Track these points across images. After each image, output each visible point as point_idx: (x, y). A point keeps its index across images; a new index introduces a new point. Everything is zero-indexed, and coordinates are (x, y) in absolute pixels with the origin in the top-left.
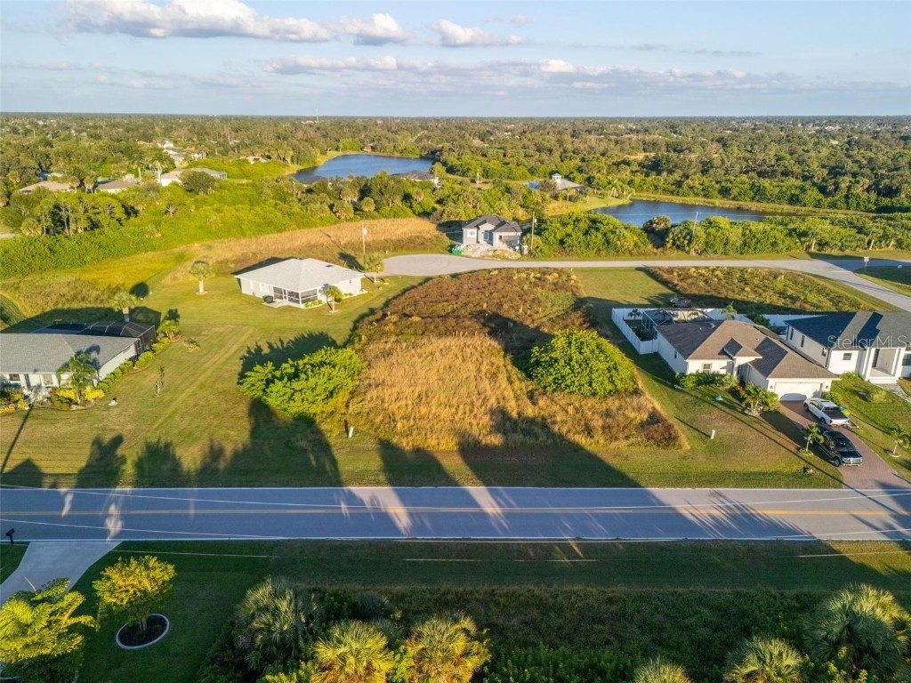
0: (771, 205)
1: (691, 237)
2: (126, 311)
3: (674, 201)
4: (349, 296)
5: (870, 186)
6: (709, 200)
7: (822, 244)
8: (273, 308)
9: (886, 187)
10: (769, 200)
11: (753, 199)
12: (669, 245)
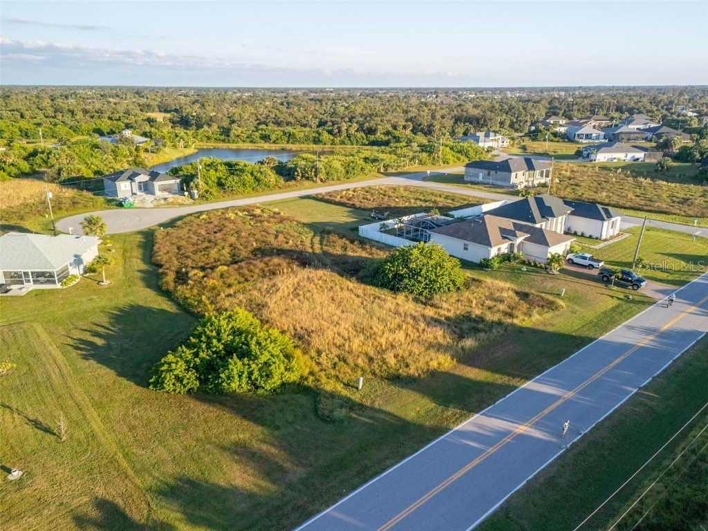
0: (302, 146)
1: (316, 169)
3: (231, 147)
5: (358, 129)
6: (256, 145)
7: (386, 167)
8: (14, 297)
9: (368, 128)
10: (300, 142)
11: (288, 142)
12: (299, 178)
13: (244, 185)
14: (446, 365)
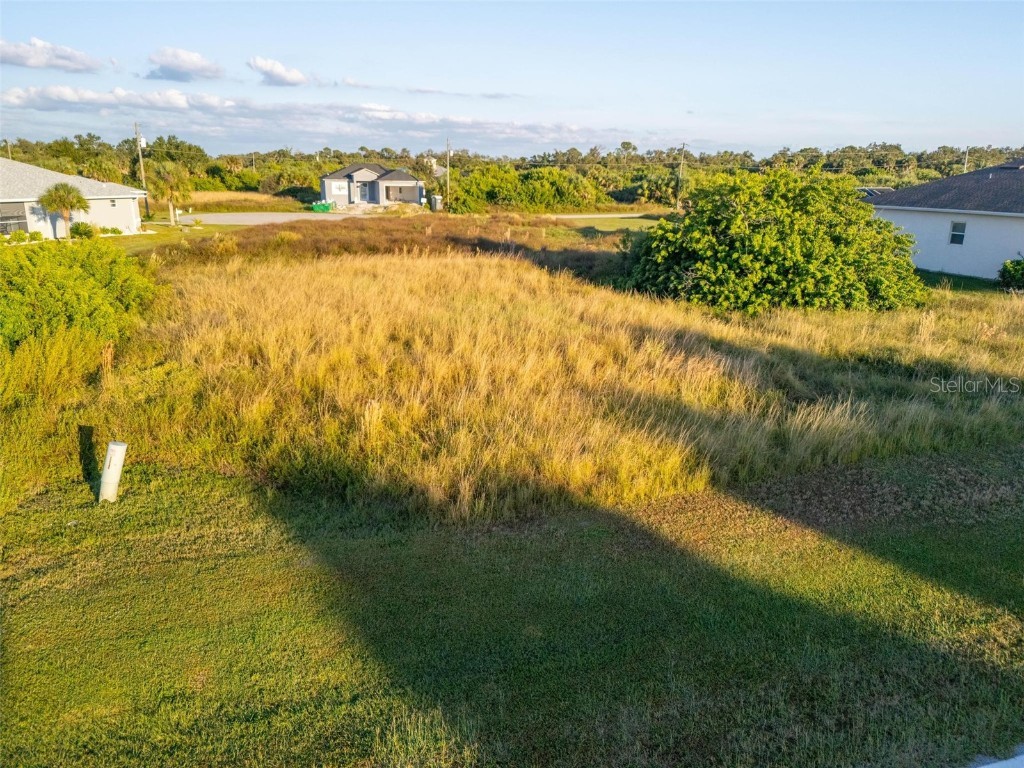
1: (678, 182)
4: (112, 235)
12: (643, 199)
13: (532, 198)
14: (641, 485)
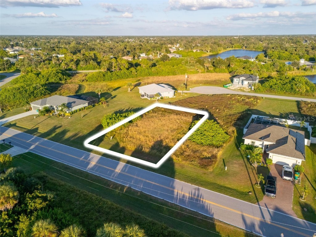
2: (99, 94)
4: (167, 98)
8: (141, 98)
